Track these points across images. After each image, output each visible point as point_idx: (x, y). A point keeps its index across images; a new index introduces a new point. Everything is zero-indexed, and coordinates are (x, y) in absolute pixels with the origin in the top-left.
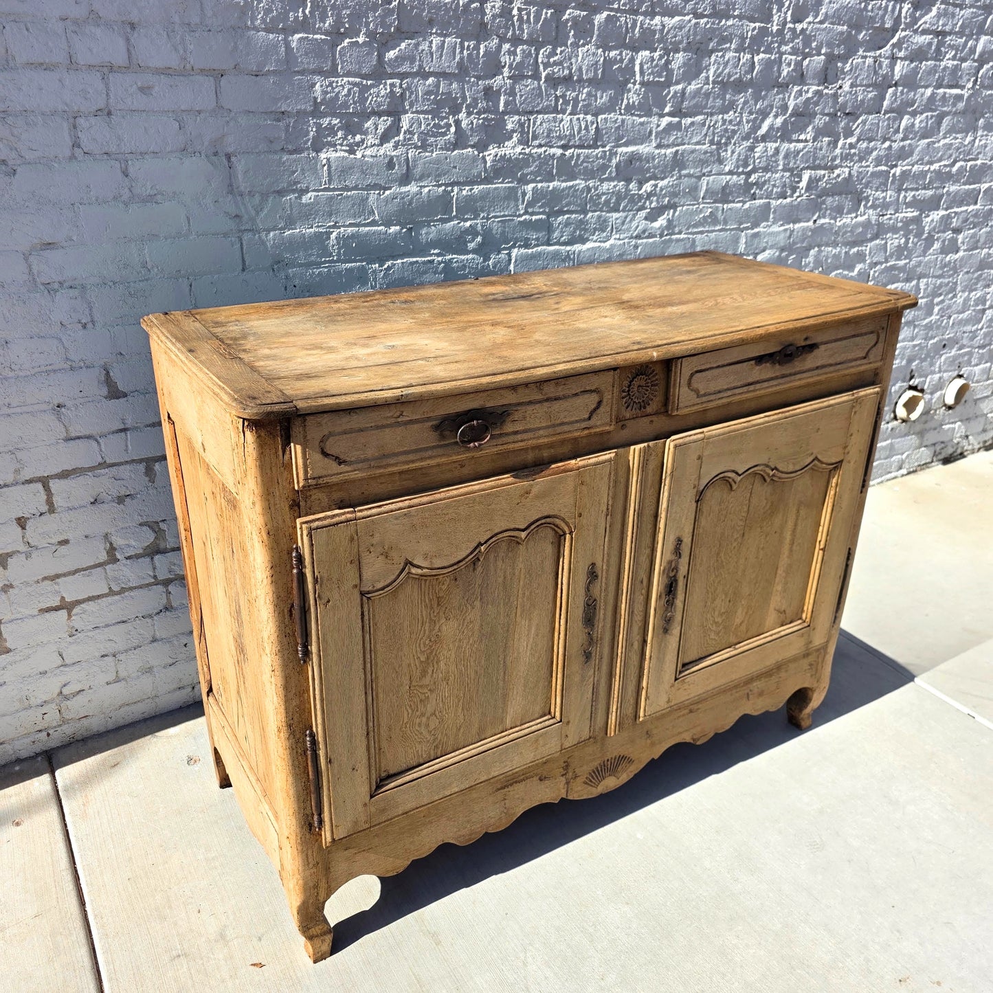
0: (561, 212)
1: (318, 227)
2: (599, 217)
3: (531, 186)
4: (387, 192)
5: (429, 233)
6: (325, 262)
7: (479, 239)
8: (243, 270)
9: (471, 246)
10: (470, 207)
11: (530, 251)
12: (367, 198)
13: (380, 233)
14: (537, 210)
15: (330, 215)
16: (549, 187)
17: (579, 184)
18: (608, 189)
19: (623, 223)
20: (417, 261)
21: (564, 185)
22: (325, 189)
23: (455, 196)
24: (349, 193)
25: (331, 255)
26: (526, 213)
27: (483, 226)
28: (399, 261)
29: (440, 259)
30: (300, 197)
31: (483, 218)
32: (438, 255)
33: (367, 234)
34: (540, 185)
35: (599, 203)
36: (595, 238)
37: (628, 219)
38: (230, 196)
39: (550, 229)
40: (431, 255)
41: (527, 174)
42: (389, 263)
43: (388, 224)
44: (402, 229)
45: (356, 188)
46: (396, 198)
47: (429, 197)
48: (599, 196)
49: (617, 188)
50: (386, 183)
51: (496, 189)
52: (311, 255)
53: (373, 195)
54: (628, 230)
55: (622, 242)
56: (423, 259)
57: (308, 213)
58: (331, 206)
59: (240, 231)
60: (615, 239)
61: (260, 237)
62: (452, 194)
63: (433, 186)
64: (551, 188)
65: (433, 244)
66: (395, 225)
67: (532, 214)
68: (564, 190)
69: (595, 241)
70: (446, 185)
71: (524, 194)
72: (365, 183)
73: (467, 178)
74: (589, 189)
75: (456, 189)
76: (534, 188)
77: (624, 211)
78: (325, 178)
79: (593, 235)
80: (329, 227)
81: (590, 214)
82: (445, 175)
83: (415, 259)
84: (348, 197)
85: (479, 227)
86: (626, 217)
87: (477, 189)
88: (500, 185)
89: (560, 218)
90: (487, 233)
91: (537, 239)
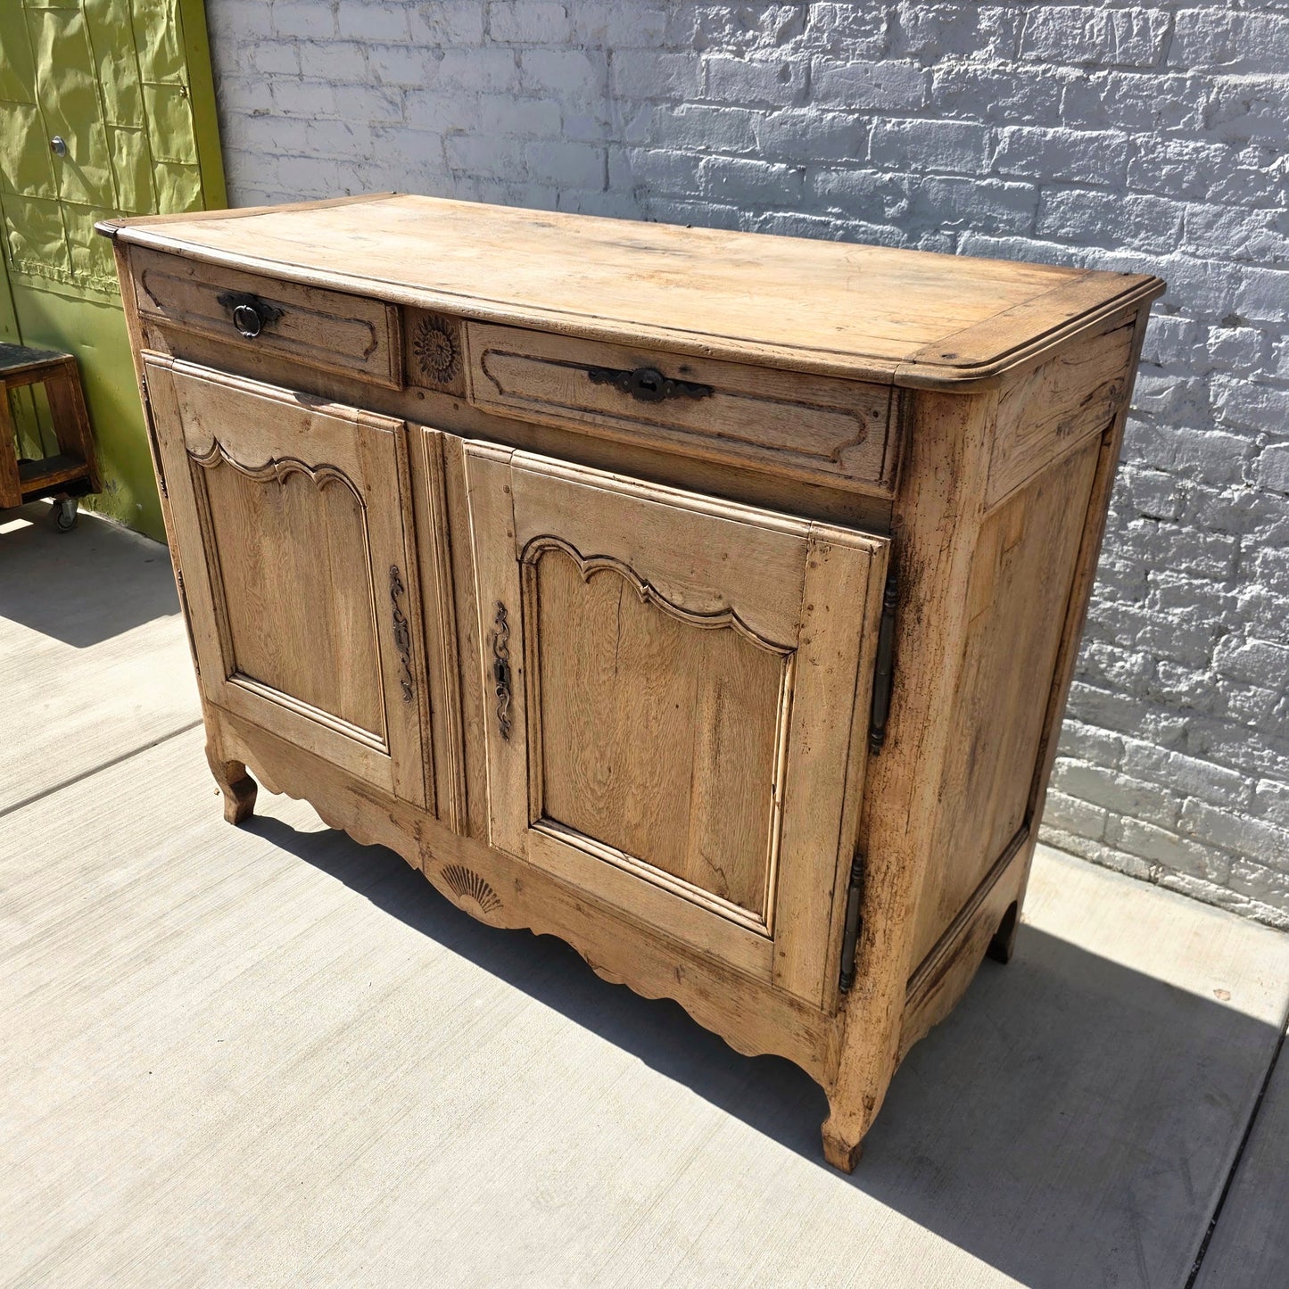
0: (1068, 184)
1: (686, 149)
2: (1152, 205)
3: (1010, 129)
4: (776, 114)
5: (827, 181)
6: (690, 197)
7: (904, 203)
8: (606, 189)
9: (890, 212)
10: (894, 150)
11: (993, 240)
12: (749, 119)
13: (758, 169)
14: (1015, 171)
15: (703, 136)
16: (1045, 134)
17: (1113, 137)
18: (1180, 154)
19: (1209, 226)
20: (804, 219)
21: (1079, 134)
22: (701, 102)
23: (873, 131)
24: (727, 110)
25: (697, 189)
26: (994, 173)
27: (911, 184)
28: (781, 214)
29: (839, 222)
30: (672, 109)
31: (915, 171)
32: (838, 216)
33: (743, 167)
34: (1026, 129)
35: (1155, 179)
36: (1137, 242)
37: (1223, 220)
38: (603, 99)
39: (1038, 209)
40: (828, 214)
41: (1005, 108)
42: (767, 214)
43: (772, 159)
44: (790, 168)
45: (736, 103)
46: (786, 123)
47: (832, 127)
48: (1157, 165)
49: (1203, 155)
50: (775, 100)
51: (945, 126)
52: (675, 184)
53: (756, 116)
54: (1221, 241)
55: (1193, 261)
56: (814, 218)
57: (678, 131)
58: (704, 124)
59: (607, 142)
60: (1184, 253)
61: (624, 152)
62: (868, 127)
63: (841, 111)
64: (1049, 137)
65: (833, 199)
66: (782, 162)
67: (1007, 177)
68: (1075, 143)
69: (1137, 249)
70: (862, 112)
71: (995, 141)
72: (749, 98)
73: (896, 105)
74: (1133, 148)
75: (875, 120)
76: (1013, 133)
77: (1215, 200)
78: (702, 87)
79: (1135, 236)
80: (700, 152)
81: (1131, 197)
82: (861, 95)
83: (802, 216)
84: (725, 114)
85: (906, 185)
86: (1219, 215)
87: (910, 123)
88: (951, 122)
89: (1063, 194)
90: (918, 196)
91: (1010, 222)
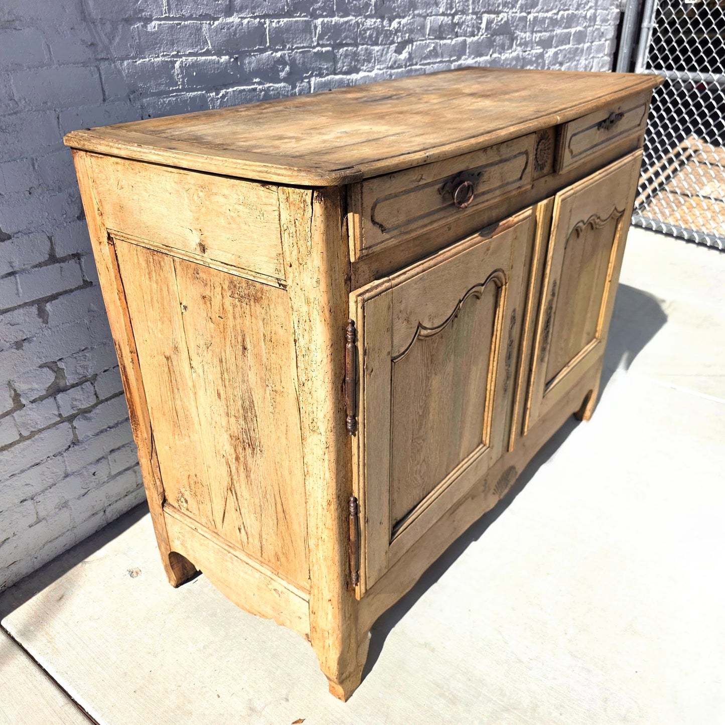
0: (341, 45)
1: (163, 56)
2: (367, 49)
3: (319, 21)
4: (216, 23)
5: (251, 62)
6: (173, 91)
7: (287, 68)
8: (104, 100)
9: (282, 75)
10: (280, 38)
11: (323, 79)
12: (201, 28)
13: (213, 62)
14: (325, 42)
15: (173, 44)
16: (332, 22)
17: (352, 20)
18: (371, 25)
19: (382, 55)
20: (244, 89)
21: (342, 20)
22: (167, 19)
23: (268, 28)
24: (186, 23)
25: (176, 84)
26: (318, 45)
27: (289, 56)
28: (231, 90)
29: (261, 87)
30: (145, 26)
31: (289, 49)
32: (259, 83)
33: (205, 62)
34: (326, 20)
35: (366, 37)
36: (364, 68)
37: (385, 52)
38: (84, 24)
39: (335, 60)
40: (253, 84)
41: (317, 9)
42: (223, 92)
43: (219, 54)
44: (230, 58)
45: (191, 18)
46: (224, 28)
47: (248, 28)
48: (365, 31)
49: (376, 25)
50: (214, 13)
51: (296, 22)
52: (160, 84)
53: (205, 25)
54: (385, 61)
55: (381, 72)
56: (249, 87)
57: (152, 43)
58: (172, 35)
59: (97, 60)
60: (378, 69)
61: (115, 66)
62: (265, 26)
63: (251, 17)
64: (333, 23)
65: (257, 73)
66: (225, 55)
67: (323, 46)
68: (342, 24)
69: (365, 71)
70: (260, 17)
71: (316, 27)
72: (198, 13)
73: (275, 11)
74: (358, 24)
75: (267, 21)
76: (322, 22)
77: (381, 44)
78: (165, 8)
79: (363, 66)
80: (173, 56)
81: (360, 47)
82: (258, 7)
83: (242, 88)
84: (185, 26)
85: (287, 58)
86: (383, 50)
87: (284, 21)
88: (299, 19)
89: (341, 50)
90: (293, 63)
91: (327, 69)
